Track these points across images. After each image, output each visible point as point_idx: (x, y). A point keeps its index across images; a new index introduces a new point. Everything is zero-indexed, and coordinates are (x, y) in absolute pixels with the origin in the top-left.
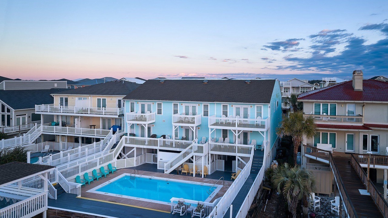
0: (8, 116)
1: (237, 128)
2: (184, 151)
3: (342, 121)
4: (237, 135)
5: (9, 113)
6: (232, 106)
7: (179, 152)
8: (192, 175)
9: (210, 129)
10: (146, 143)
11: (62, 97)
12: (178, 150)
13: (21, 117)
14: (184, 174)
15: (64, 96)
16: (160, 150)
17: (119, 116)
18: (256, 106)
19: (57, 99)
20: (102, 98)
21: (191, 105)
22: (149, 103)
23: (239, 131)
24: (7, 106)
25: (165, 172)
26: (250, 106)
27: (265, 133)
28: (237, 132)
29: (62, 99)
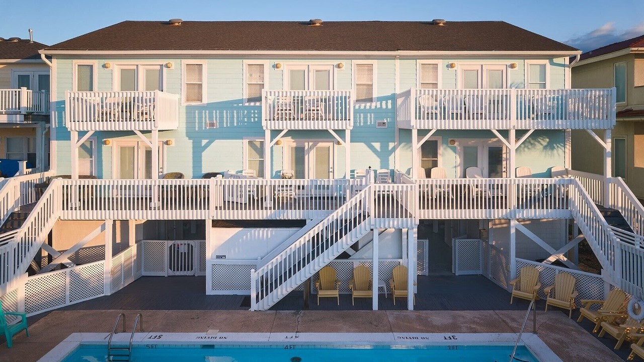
1: (514, 124)
4: (512, 146)
6: (453, 67)
8: (366, 303)
9: (415, 133)
10: (155, 202)
14: (329, 303)
17: (26, 117)
18: (527, 64)
21: (311, 65)
22: (154, 65)
25: (254, 306)
26: (509, 63)
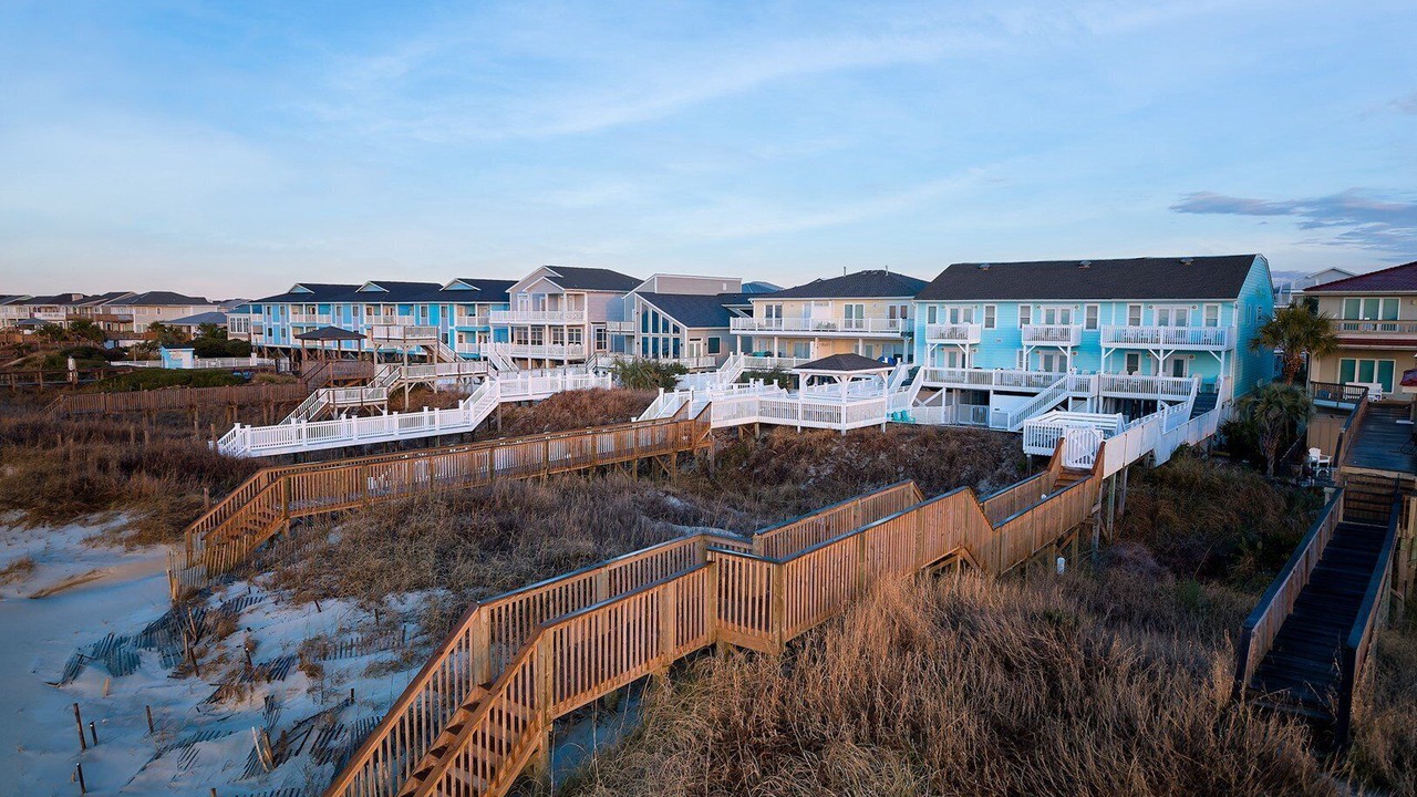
0: (676, 340)
1: (1162, 346)
2: (1044, 393)
3: (1406, 331)
4: (1161, 359)
5: (676, 335)
6: (1151, 307)
7: (1033, 395)
9: (1103, 351)
11: (770, 303)
12: (1033, 390)
13: (695, 343)
15: (774, 302)
16: (996, 392)
17: (902, 334)
18: (1205, 305)
19: (759, 307)
20: (854, 303)
21: (1058, 307)
22: (969, 307)
23: (1166, 352)
24: (673, 321)
26: (1191, 305)
27: (1223, 353)
28: (1162, 352)
29: (769, 309)
